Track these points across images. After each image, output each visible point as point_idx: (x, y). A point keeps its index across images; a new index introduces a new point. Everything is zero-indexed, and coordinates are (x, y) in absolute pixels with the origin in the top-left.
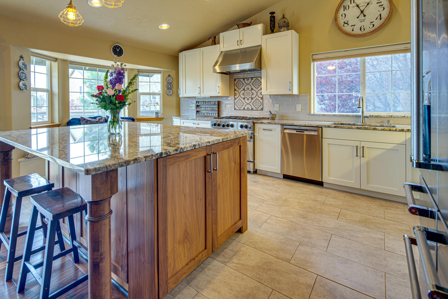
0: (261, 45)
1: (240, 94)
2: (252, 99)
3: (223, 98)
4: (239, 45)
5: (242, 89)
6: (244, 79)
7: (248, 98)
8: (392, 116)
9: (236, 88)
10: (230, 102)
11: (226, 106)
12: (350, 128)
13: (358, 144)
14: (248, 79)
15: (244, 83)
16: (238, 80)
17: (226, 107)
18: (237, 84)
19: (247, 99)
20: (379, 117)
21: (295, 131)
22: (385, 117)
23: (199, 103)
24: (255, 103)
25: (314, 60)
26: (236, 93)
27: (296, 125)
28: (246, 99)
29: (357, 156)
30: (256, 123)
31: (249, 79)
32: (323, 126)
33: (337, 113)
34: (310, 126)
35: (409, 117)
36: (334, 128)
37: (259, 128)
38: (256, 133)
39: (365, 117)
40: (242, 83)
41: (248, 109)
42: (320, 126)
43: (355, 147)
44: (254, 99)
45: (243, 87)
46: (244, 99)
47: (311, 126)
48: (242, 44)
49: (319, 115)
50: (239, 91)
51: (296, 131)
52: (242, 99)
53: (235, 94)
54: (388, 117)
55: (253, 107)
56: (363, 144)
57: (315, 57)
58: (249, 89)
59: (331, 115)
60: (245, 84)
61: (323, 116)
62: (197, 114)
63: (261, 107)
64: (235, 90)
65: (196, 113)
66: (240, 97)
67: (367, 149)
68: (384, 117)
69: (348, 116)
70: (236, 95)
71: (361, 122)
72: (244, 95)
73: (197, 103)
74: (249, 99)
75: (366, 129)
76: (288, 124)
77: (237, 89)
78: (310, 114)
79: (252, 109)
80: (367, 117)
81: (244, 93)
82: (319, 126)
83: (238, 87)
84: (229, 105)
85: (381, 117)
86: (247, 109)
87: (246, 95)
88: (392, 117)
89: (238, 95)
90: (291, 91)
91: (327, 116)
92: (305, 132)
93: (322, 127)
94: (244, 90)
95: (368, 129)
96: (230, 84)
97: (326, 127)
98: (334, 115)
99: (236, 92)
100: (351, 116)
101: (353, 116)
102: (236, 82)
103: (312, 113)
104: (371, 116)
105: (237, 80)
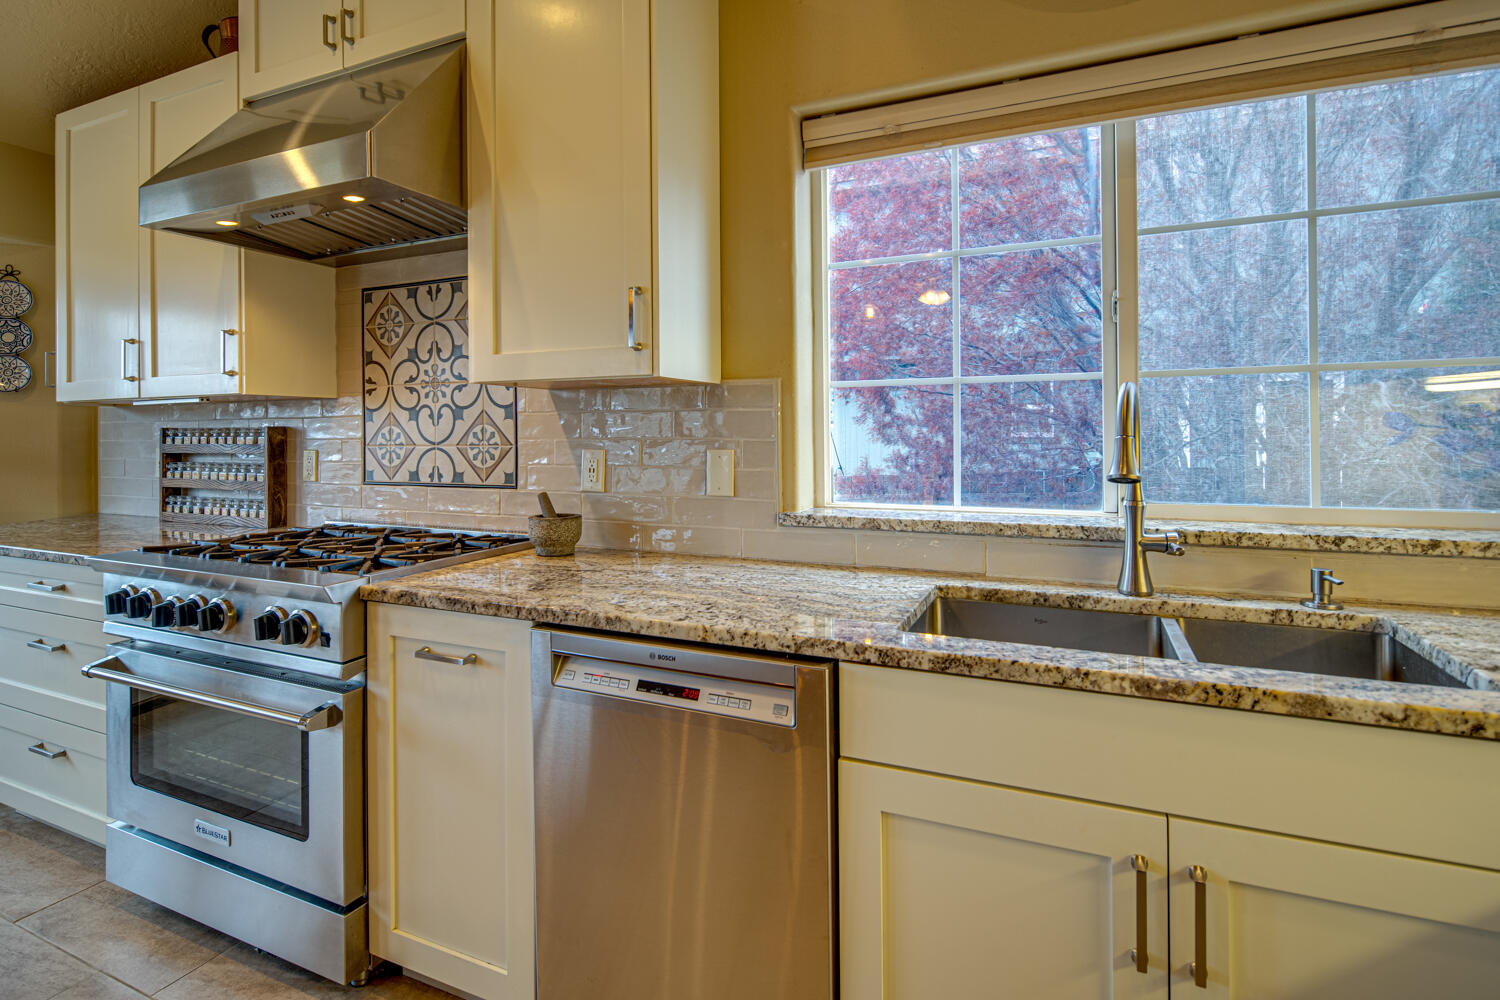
0: (465, 39)
1: (390, 381)
2: (458, 412)
3: (307, 412)
4: (339, 47)
5: (402, 354)
6: (412, 289)
7: (435, 408)
8: (1339, 541)
9: (371, 345)
10: (341, 434)
11: (322, 457)
12: (1077, 682)
13: (1144, 839)
14: (434, 287)
15: (414, 314)
16: (384, 293)
17: (322, 467)
18: (379, 320)
19: (431, 416)
20: (1245, 542)
21: (635, 677)
22: (1289, 544)
23: (178, 440)
24: (471, 439)
25: (812, 155)
26: (370, 381)
27: (635, 628)
28: (425, 413)
29: (1142, 962)
30: (380, 597)
31: (438, 290)
32: (840, 654)
33: (957, 511)
34: (738, 643)
35: (1470, 553)
36: (932, 671)
37: (394, 637)
38: (376, 678)
39: (1149, 547)
40: (401, 318)
41: (436, 480)
42: (818, 652)
43: (1120, 868)
44: (470, 415)
45: (409, 343)
46: (414, 413)
47: (750, 645)
48: (358, 41)
49: (846, 525)
50: (390, 365)
51: (643, 685)
52: (403, 416)
53: (368, 387)
54: (1313, 546)
55: (462, 466)
56: (1192, 849)
57: (819, 132)
58: (439, 351)
59: (921, 528)
60: (421, 322)
61: (870, 533)
62: (169, 508)
63: (507, 465)
64: (368, 359)
65: (157, 505)
66: (391, 407)
67: (1229, 891)
68: (1281, 548)
69: (1032, 536)
70: (370, 392)
71: (1125, 586)
72: (412, 390)
73: (169, 440)
74: (440, 416)
75: (1228, 699)
76: (580, 623)
77: (378, 355)
78: (786, 516)
79: (458, 482)
80: (1164, 547)
81: (412, 379)
82: (808, 652)
83: (384, 341)
84: (340, 451)
85: (1259, 545)
86: (431, 476)
87: (423, 392)
88: (1344, 547)
89: (381, 391)
90: (646, 353)
91: (892, 529)
92: (706, 689)
93: (835, 663)
94: (413, 355)
95: (1247, 702)
96: (338, 325)
97: (868, 662)
98: (941, 528)
99: (372, 372)
100: (1052, 533)
101: (1066, 536)
102: (370, 309)
103: (804, 506)
104: (1191, 540)
105: (378, 297)
